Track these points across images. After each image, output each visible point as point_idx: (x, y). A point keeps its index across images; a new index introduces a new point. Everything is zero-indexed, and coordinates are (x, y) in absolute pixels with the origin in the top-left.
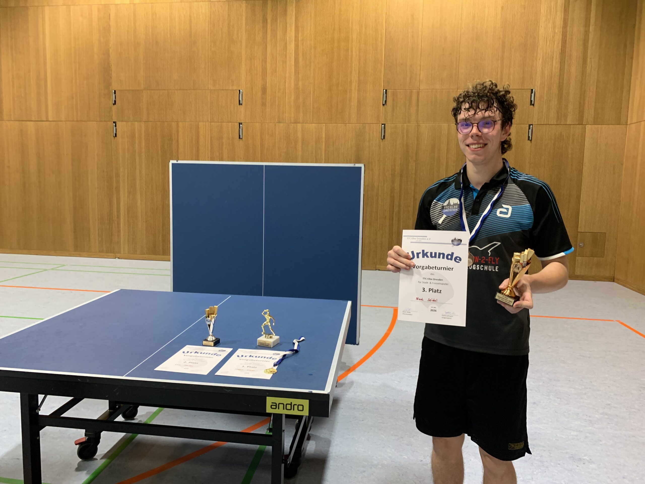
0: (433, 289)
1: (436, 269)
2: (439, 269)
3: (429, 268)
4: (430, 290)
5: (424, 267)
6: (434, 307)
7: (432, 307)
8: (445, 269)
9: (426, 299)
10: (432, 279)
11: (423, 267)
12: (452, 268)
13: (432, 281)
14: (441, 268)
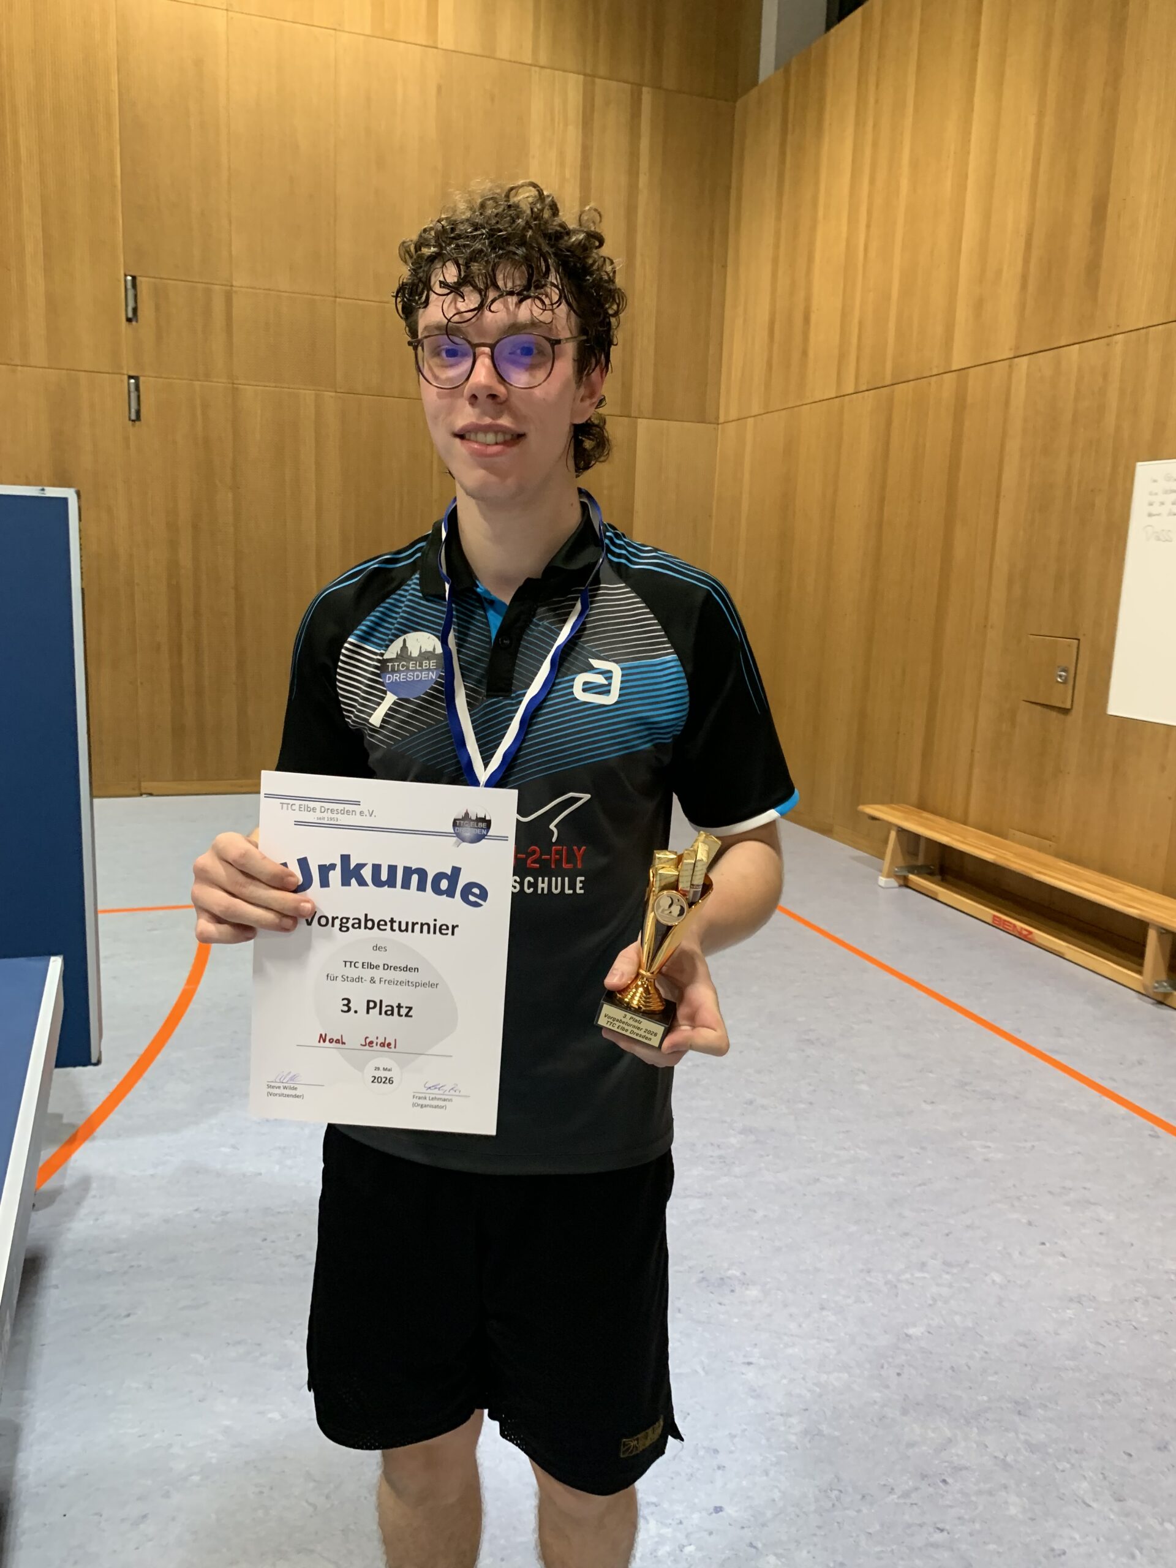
0: (381, 1001)
1: (392, 929)
2: (403, 927)
3: (366, 927)
4: (372, 1004)
5: (348, 919)
6: (385, 1069)
7: (379, 1069)
8: (429, 932)
9: (354, 1040)
10: (377, 967)
11: (344, 921)
12: (454, 927)
13: (378, 974)
14: (414, 924)
